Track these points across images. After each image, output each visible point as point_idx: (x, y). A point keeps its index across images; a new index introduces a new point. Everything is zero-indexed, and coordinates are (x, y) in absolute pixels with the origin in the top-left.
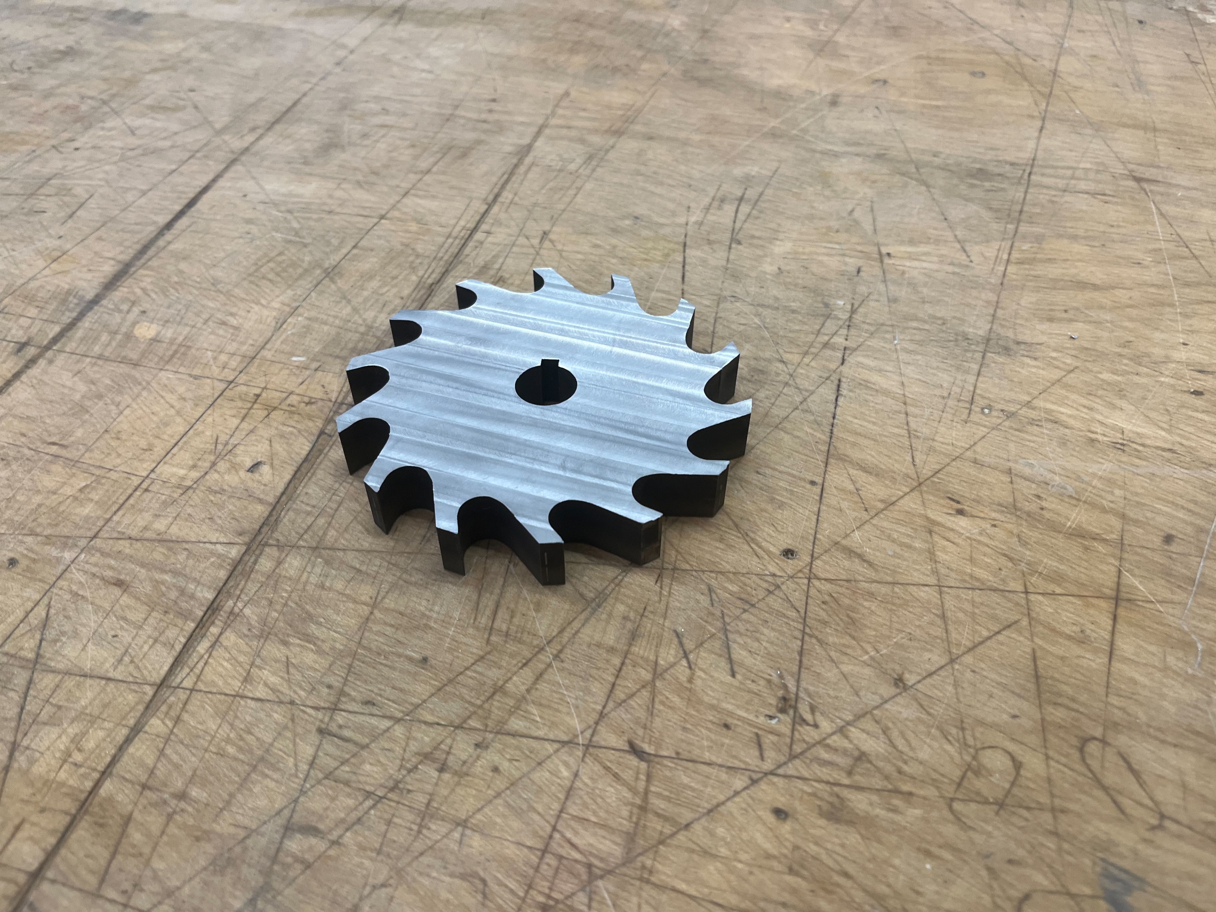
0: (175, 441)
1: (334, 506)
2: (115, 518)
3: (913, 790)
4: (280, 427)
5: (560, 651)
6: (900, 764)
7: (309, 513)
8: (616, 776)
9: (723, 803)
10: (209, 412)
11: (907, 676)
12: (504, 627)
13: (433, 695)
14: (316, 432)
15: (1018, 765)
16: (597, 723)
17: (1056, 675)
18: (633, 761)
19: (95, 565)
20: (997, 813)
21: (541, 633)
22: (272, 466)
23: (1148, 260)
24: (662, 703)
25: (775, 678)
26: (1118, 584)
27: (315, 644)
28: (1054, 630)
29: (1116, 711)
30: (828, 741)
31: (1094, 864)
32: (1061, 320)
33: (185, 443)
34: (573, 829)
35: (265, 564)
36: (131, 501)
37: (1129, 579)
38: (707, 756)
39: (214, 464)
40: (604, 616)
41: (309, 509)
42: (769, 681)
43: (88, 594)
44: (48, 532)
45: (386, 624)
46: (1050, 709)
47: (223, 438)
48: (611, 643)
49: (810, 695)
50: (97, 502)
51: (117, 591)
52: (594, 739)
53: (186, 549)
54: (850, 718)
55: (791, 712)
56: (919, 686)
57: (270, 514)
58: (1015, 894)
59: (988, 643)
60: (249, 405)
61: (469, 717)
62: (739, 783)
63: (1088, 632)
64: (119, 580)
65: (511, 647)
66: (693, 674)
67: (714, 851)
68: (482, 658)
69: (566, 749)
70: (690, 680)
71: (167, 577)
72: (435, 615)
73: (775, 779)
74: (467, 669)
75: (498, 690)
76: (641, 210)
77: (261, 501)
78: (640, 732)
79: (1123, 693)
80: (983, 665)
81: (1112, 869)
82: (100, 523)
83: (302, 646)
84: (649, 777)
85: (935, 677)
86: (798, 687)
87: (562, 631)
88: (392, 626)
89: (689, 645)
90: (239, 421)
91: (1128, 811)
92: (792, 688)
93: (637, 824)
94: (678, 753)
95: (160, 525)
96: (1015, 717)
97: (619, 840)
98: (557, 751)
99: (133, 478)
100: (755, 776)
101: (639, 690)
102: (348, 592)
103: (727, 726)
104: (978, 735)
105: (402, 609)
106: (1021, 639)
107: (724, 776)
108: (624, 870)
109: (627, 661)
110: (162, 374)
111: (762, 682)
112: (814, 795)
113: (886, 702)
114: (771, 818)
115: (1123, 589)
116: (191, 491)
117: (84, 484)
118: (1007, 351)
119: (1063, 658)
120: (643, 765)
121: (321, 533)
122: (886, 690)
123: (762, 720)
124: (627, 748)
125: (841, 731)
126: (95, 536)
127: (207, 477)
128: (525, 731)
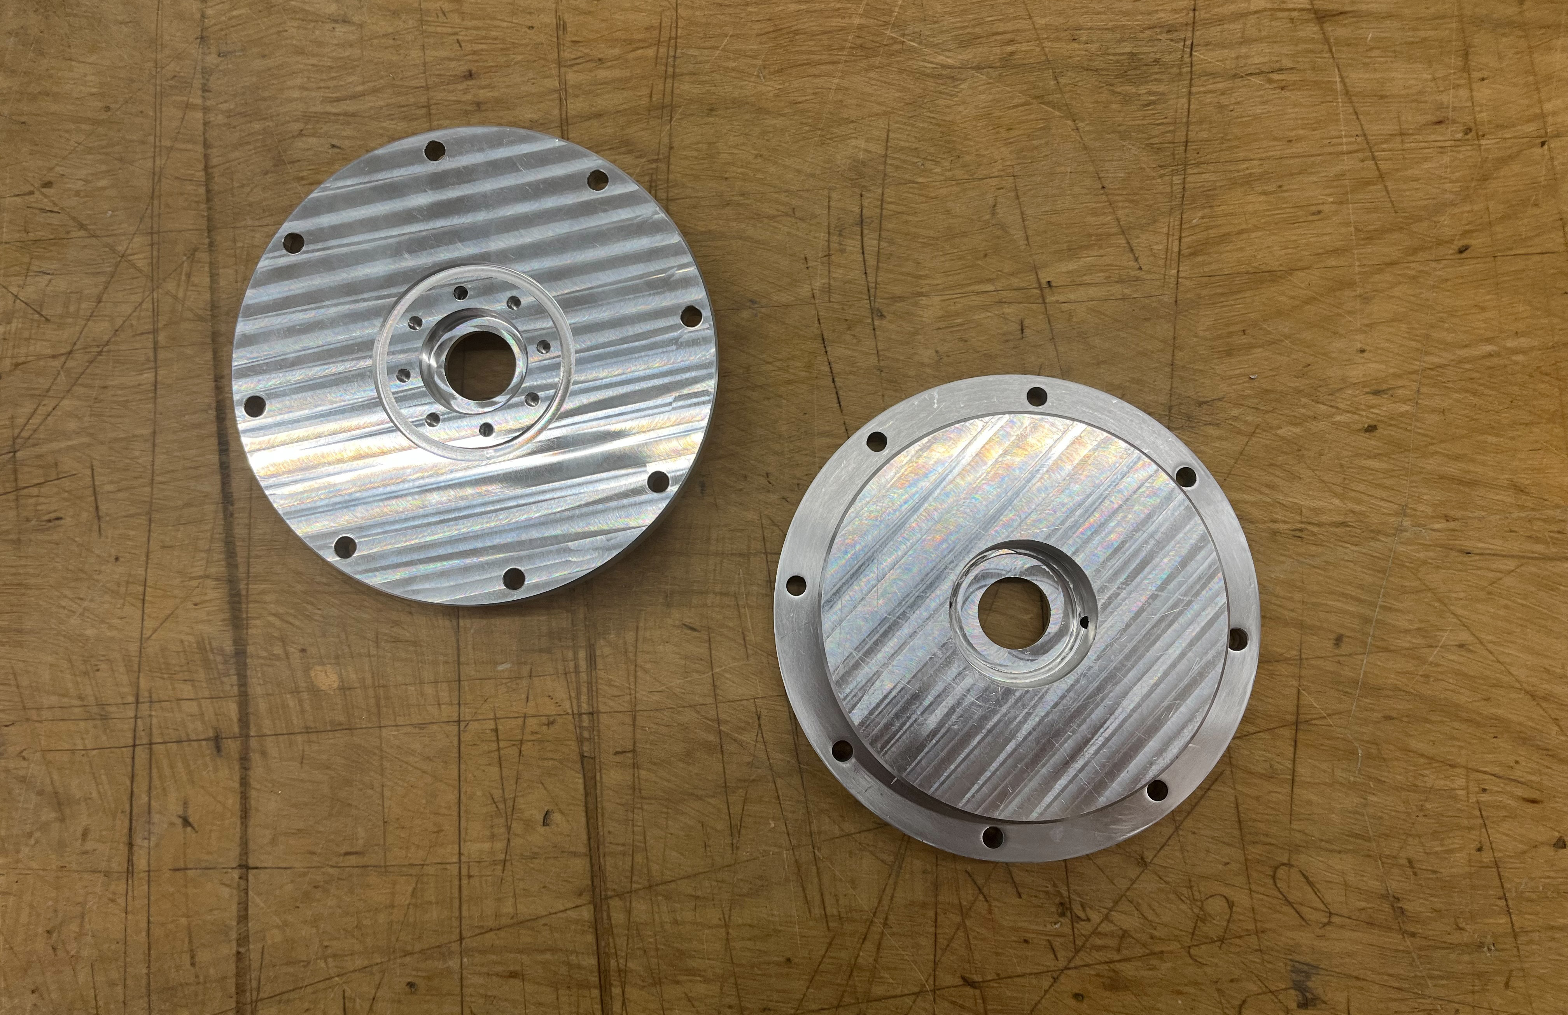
0: (456, 813)
1: (641, 838)
2: (465, 913)
3: (1163, 949)
4: (541, 763)
5: (886, 919)
6: (1152, 931)
7: (624, 854)
8: (962, 1007)
9: (1039, 1002)
10: (463, 766)
11: (1146, 853)
12: (835, 912)
13: (808, 988)
14: (577, 758)
15: (1231, 904)
16: (934, 971)
17: (1254, 816)
18: (970, 991)
19: (482, 965)
20: (1220, 947)
21: (866, 908)
22: (561, 811)
23: (1328, 201)
24: (975, 938)
25: (1051, 889)
26: (1298, 706)
27: (700, 976)
28: (1250, 773)
29: (1298, 835)
30: (1100, 929)
31: (1286, 964)
32: (1240, 350)
33: (466, 811)
35: (618, 917)
36: (465, 893)
37: (1308, 699)
38: (1019, 970)
39: (509, 828)
40: (907, 876)
41: (621, 848)
42: (1047, 893)
43: (495, 993)
44: (418, 947)
45: (743, 939)
46: (1251, 848)
47: (497, 794)
48: (922, 898)
49: (1079, 895)
50: (437, 903)
51: (517, 983)
52: (937, 984)
53: (545, 925)
54: (1110, 905)
55: (1068, 914)
56: (1156, 860)
57: (592, 866)
58: (1236, 1003)
59: (1203, 802)
60: (494, 746)
61: (842, 996)
62: (1046, 983)
63: (1277, 766)
64: (511, 972)
65: (848, 927)
66: (990, 906)
68: (830, 944)
69: (920, 998)
70: (990, 912)
71: (548, 956)
72: (777, 919)
73: (1069, 972)
74: (823, 957)
75: (854, 967)
76: (752, 282)
77: (575, 854)
78: (967, 966)
79: (1302, 816)
80: (1201, 825)
81: (1297, 965)
82: (455, 923)
83: (691, 981)
84: (984, 1000)
85: (1166, 848)
86: (1069, 890)
87: (880, 901)
88: (749, 939)
89: (980, 881)
90: (498, 769)
91: (1307, 917)
92: (1065, 893)
94: (998, 975)
95: (508, 908)
96: (1226, 864)
98: (914, 1002)
99: (448, 866)
100: (1055, 975)
101: (955, 934)
102: (699, 920)
103: (1026, 941)
104: (1202, 889)
105: (749, 921)
106: (1226, 789)
107: (1034, 982)
109: (939, 911)
110: (384, 732)
111: (1042, 895)
112: (1098, 975)
113: (1134, 882)
114: (1072, 1002)
115: (1302, 711)
116: (508, 864)
117: (410, 889)
119: (1258, 798)
120: (977, 992)
121: (645, 871)
122: (1133, 872)
123: (1049, 927)
124: (962, 983)
125: (1107, 918)
126: (461, 939)
127: (512, 844)
128: (888, 994)
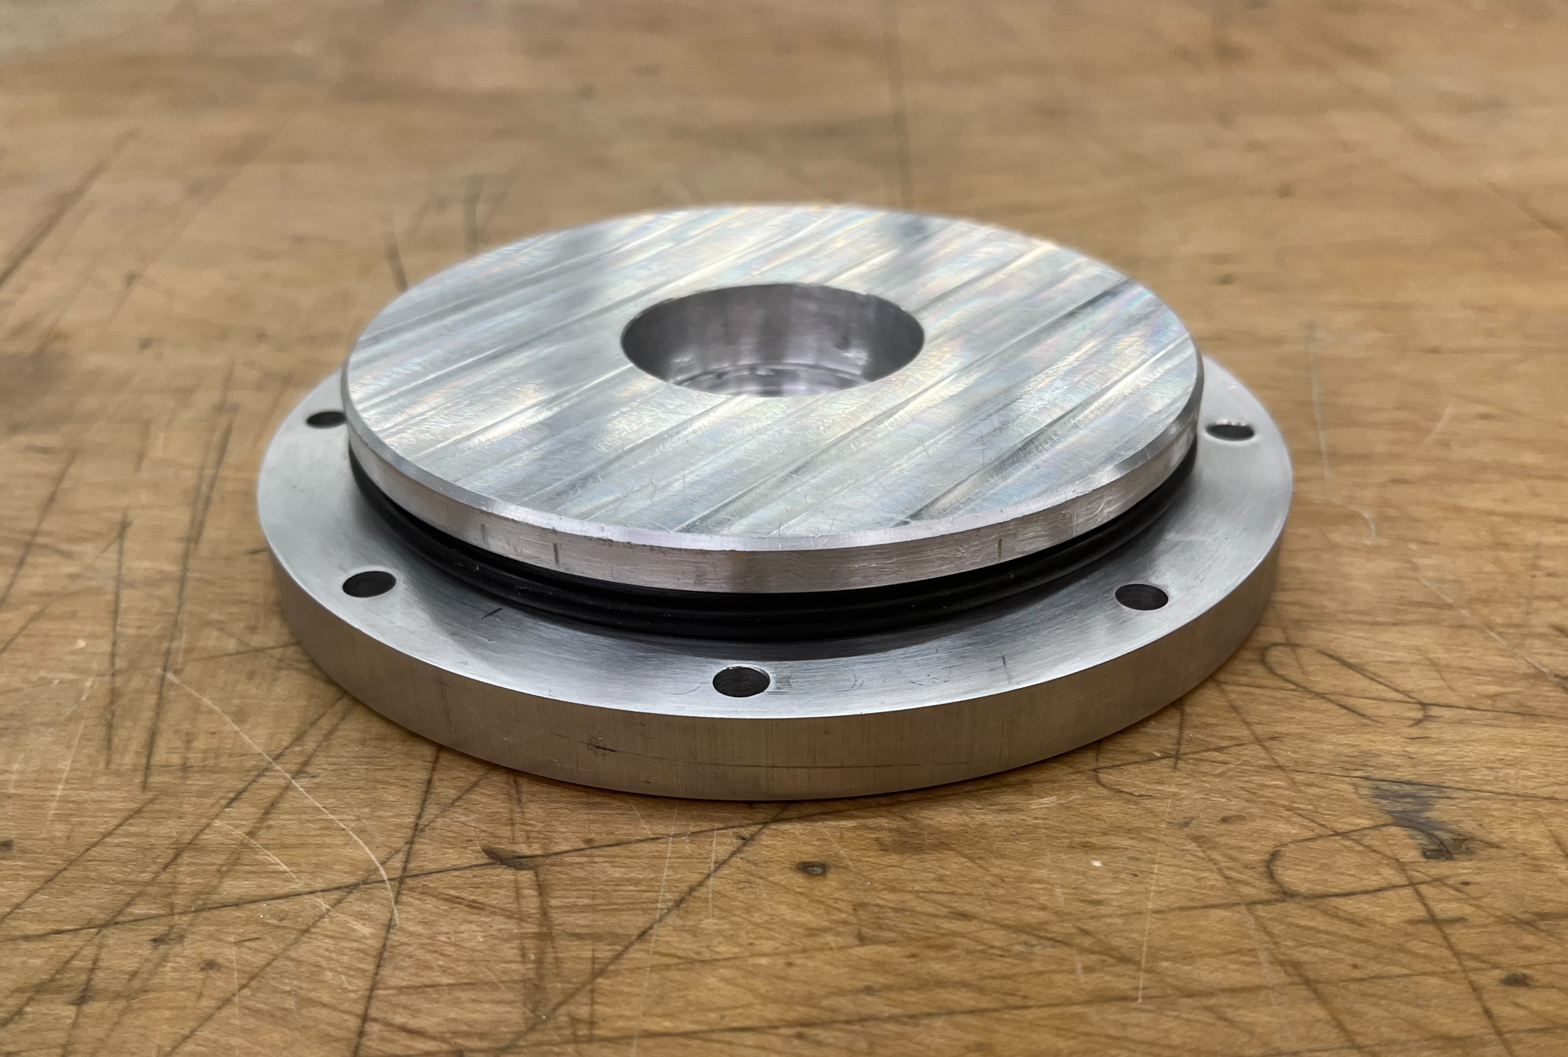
8: (474, 905)
12: (176, 759)
13: (35, 892)
18: (504, 875)
20: (1174, 768)
21: (258, 749)
31: (1355, 785)
34: (405, 1007)
52: (411, 866)
58: (1255, 858)
65: (198, 782)
67: (707, 955)
68: (138, 812)
69: (356, 895)
74: (107, 835)
75: (185, 848)
81: (1384, 785)
84: (542, 889)
91: (1369, 712)
93: (540, 962)
97: (510, 996)
98: (338, 903)
107: (688, 848)
108: (534, 1037)
114: (799, 880)
124: (485, 860)
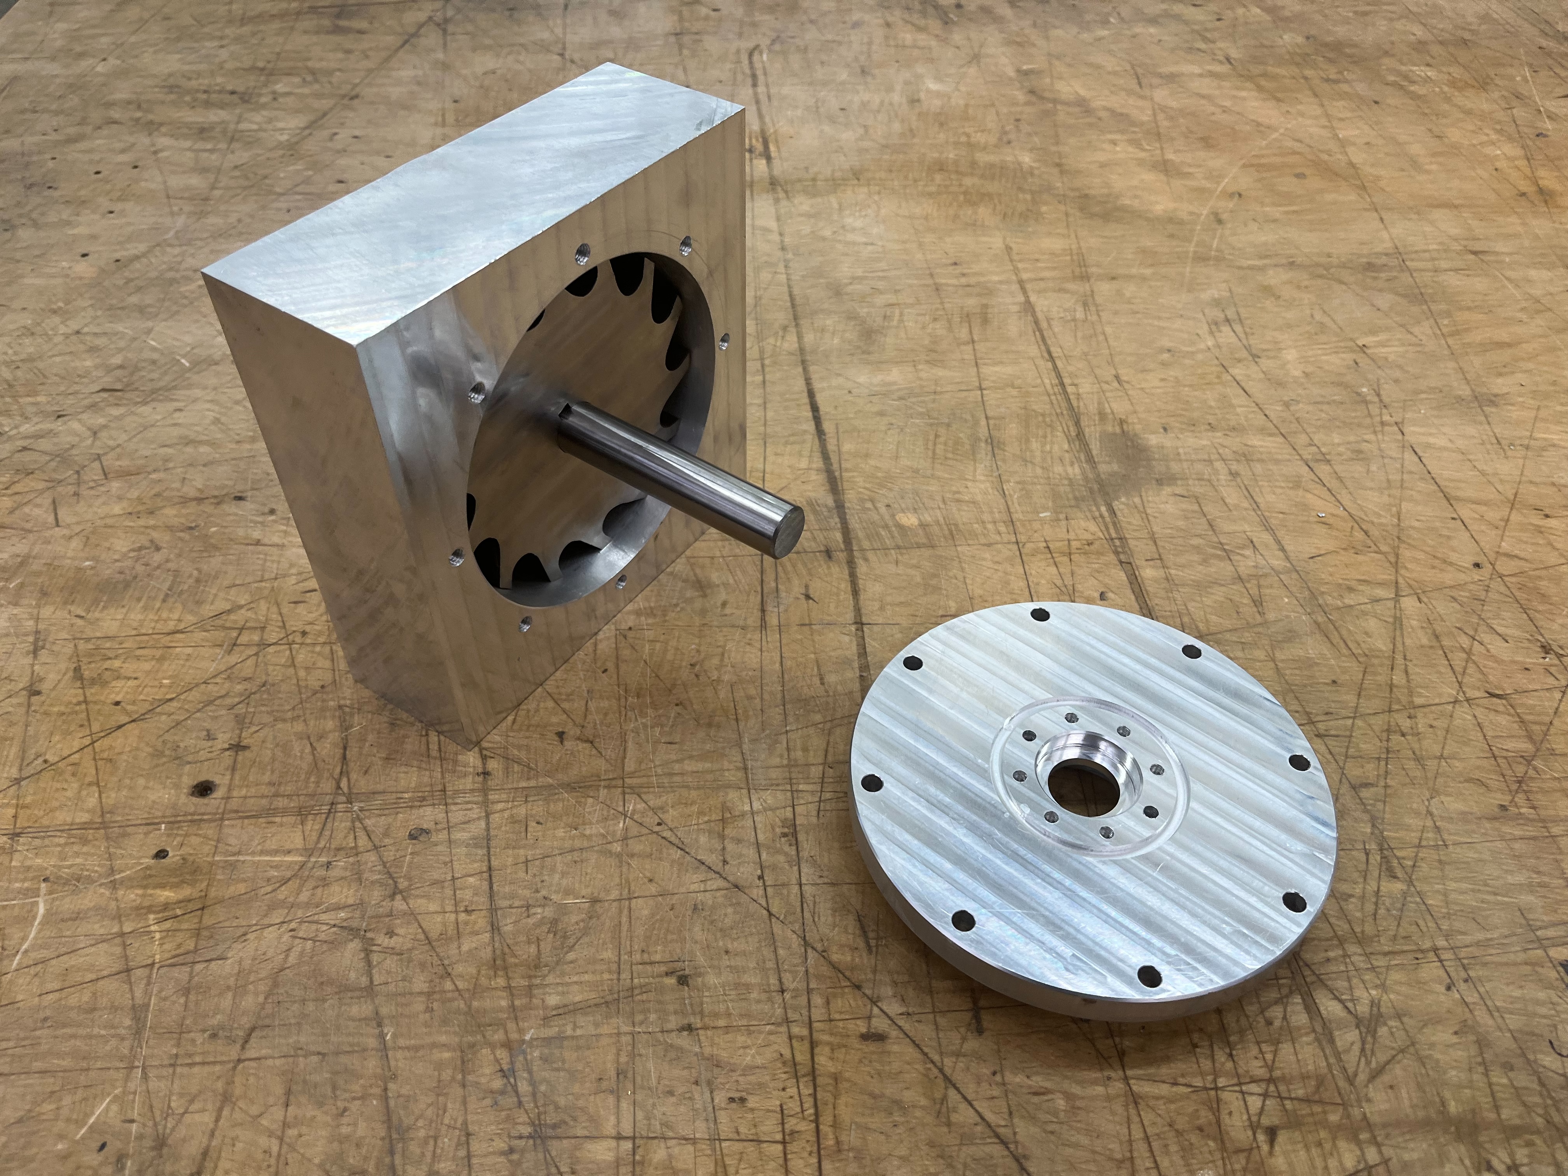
4: (1089, 565)
5: (1404, 656)
9: (1558, 707)
10: (1026, 567)
14: (1117, 563)
16: (1461, 688)
22: (1113, 592)
23: (1524, 317)
24: (1484, 667)
25: (1529, 637)
32: (1506, 374)
38: (1531, 687)
42: (1527, 640)
49: (1554, 641)
55: (1552, 652)
60: (1049, 555)
61: (1391, 705)
62: (1557, 695)
66: (1486, 647)
70: (1488, 651)
72: (1314, 656)
76: (1166, 343)
78: (1487, 685)
86: (1545, 638)
87: (1394, 644)
88: (1294, 668)
89: (1470, 632)
90: (1055, 568)
92: (1542, 639)
94: (1515, 690)
100: (1562, 690)
101: (1466, 664)
105: (1291, 657)
109: (1446, 651)
110: (960, 549)
118: (1492, 403)
120: (1504, 701)
123: (1541, 660)
